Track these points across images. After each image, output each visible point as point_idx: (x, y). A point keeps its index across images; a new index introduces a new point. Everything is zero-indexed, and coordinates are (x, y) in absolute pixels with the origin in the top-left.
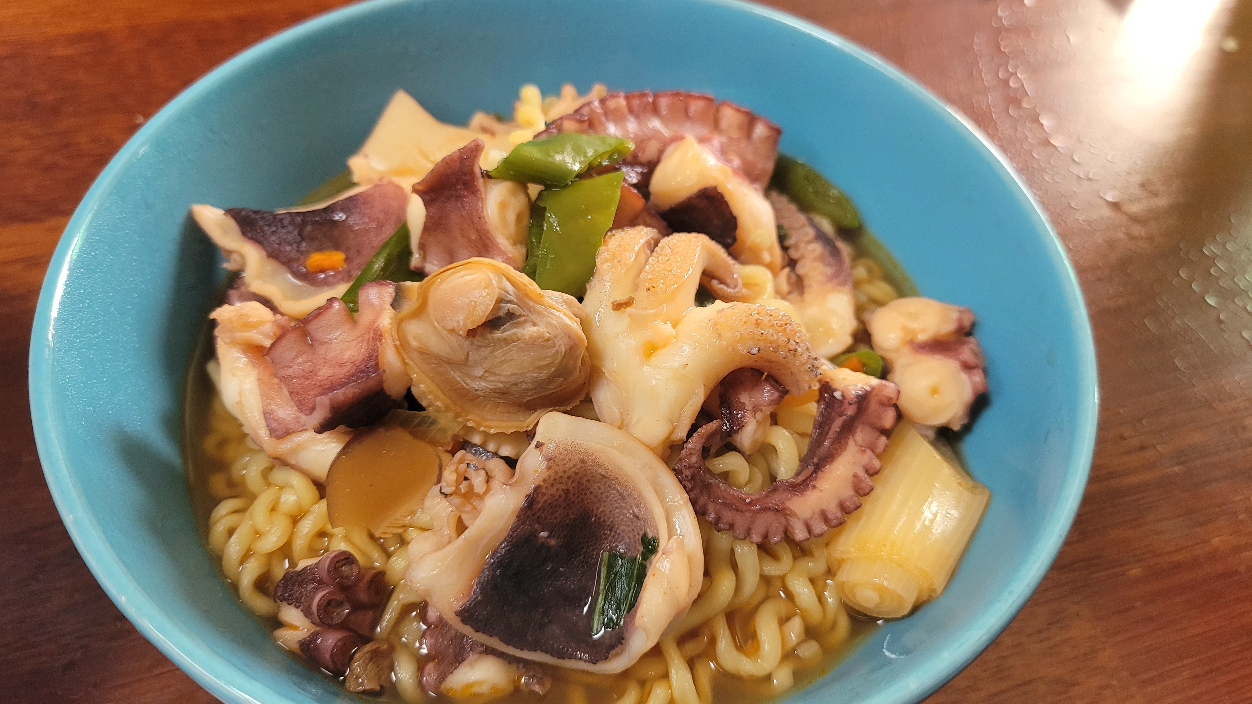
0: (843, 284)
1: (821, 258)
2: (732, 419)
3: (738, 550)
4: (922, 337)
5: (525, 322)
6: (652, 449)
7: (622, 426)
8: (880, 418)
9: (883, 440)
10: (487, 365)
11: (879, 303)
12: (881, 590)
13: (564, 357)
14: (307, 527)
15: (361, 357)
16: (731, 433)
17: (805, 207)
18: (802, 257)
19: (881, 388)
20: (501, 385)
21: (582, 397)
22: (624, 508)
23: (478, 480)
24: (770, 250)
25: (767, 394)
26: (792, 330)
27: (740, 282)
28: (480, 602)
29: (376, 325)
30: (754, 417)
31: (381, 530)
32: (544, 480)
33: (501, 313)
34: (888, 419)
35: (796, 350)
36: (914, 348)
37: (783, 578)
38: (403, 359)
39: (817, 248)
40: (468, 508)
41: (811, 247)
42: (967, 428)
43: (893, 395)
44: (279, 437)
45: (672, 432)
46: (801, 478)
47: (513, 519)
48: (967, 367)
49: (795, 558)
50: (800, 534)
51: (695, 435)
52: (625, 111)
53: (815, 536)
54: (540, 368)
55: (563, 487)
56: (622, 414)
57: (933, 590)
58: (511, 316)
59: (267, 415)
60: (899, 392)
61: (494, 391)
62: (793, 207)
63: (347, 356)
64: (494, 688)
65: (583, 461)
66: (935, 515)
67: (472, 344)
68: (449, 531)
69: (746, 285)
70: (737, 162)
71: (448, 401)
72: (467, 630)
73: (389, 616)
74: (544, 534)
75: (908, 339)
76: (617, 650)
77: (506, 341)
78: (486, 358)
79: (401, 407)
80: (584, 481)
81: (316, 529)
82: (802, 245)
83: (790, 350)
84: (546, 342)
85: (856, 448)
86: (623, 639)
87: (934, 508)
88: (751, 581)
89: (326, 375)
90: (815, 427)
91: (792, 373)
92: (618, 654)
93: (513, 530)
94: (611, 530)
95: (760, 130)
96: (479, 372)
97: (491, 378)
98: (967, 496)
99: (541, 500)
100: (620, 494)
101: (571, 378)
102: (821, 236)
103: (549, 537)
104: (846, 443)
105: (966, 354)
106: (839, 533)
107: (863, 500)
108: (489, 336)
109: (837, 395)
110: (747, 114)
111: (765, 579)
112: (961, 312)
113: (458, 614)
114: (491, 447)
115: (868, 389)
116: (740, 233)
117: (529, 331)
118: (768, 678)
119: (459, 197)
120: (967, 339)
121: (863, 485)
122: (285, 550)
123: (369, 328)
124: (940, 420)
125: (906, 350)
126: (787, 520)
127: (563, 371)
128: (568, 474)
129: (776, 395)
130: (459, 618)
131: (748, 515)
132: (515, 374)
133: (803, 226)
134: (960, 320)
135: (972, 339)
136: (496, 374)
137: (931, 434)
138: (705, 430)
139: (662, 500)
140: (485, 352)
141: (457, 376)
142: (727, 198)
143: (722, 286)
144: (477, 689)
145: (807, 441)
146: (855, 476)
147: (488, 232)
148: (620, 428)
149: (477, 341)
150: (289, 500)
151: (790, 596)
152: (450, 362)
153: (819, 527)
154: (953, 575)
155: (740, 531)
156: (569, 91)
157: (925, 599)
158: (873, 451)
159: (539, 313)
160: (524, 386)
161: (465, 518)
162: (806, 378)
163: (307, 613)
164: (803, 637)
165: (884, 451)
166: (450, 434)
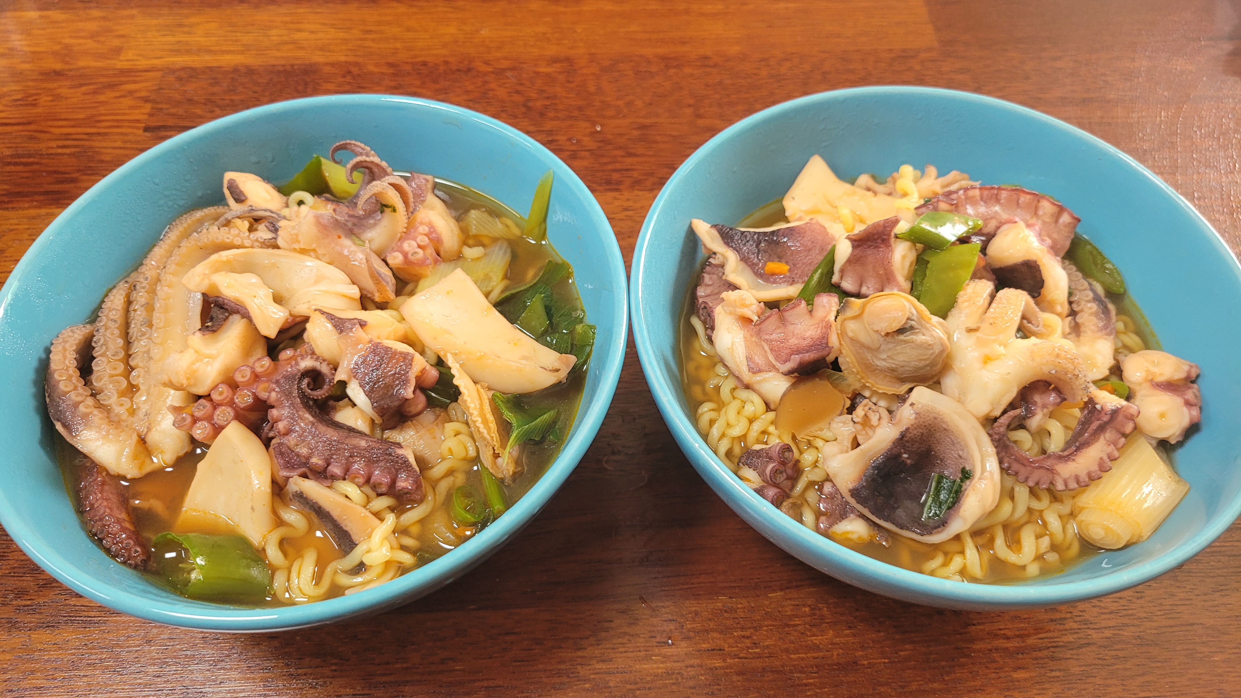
0: (1109, 334)
1: (1096, 314)
2: (1028, 410)
3: (1017, 489)
4: (1160, 379)
5: (918, 332)
6: (977, 419)
7: (960, 401)
8: (1123, 426)
9: (1123, 440)
10: (889, 354)
11: (1132, 351)
12: (1107, 529)
13: (936, 356)
14: (757, 427)
15: (817, 337)
16: (1025, 418)
17: (1087, 274)
18: (1082, 311)
19: (1128, 408)
20: (894, 366)
21: (935, 380)
22: (953, 450)
23: (874, 419)
24: (1062, 305)
25: (1052, 398)
26: (1078, 363)
27: (1041, 324)
28: (864, 487)
29: (827, 319)
30: (1042, 411)
31: (801, 436)
32: (912, 425)
33: (907, 326)
34: (1129, 427)
35: (1078, 376)
36: (1153, 385)
37: (1041, 512)
38: (840, 341)
39: (1094, 306)
40: (864, 432)
41: (1089, 305)
42: (1180, 444)
43: (1135, 413)
44: (754, 373)
45: (991, 411)
46: (1066, 453)
47: (891, 444)
48: (1188, 404)
49: (1051, 502)
50: (1060, 486)
51: (1006, 415)
52: (979, 198)
53: (1069, 490)
54: (921, 360)
55: (921, 431)
56: (960, 394)
57: (1141, 537)
58: (912, 328)
59: (749, 359)
60: (1139, 412)
61: (888, 368)
62: (1080, 275)
63: (808, 334)
64: (860, 538)
65: (935, 418)
66: (1150, 492)
67: (885, 340)
68: (848, 443)
69: (1044, 326)
70: (1049, 241)
71: (860, 370)
72: (852, 502)
73: (800, 486)
74: (905, 456)
75: (1150, 378)
76: (940, 529)
77: (905, 342)
78: (890, 349)
79: (828, 368)
80: (932, 430)
81: (762, 429)
82: (1083, 303)
83: (1074, 375)
84: (929, 346)
85: (1104, 442)
86: (946, 523)
87: (1150, 488)
88: (1021, 509)
89: (794, 343)
90: (1078, 424)
91: (1072, 389)
92: (939, 532)
93: (889, 450)
94: (942, 461)
95: (1065, 218)
96: (884, 356)
97: (889, 361)
98: (1173, 485)
99: (909, 435)
100: (952, 441)
101: (935, 368)
102: (1097, 299)
103: (907, 458)
104: (1099, 438)
105: (1190, 395)
106: (1084, 491)
107: (1103, 474)
108: (896, 338)
109: (1098, 407)
110: (1059, 206)
111: (1030, 510)
112: (1191, 367)
113: (850, 491)
114: (874, 400)
115: (1119, 407)
116: (1044, 291)
117: (920, 338)
118: (1024, 567)
119: (877, 247)
120: (1191, 385)
121: (1105, 465)
122: (743, 438)
123: (822, 320)
124: (1162, 435)
125: (1147, 385)
126: (1053, 477)
127: (932, 364)
128: (925, 424)
129: (1059, 400)
130: (850, 493)
131: (1028, 468)
132: (904, 361)
133: (1085, 290)
134: (1189, 373)
135: (1195, 386)
136: (893, 359)
137: (1154, 443)
138: (1012, 413)
139: (980, 449)
140: (891, 346)
141: (869, 356)
142: (1042, 268)
143: (1029, 325)
144: (850, 536)
145: (1070, 433)
146: (1101, 458)
147: (892, 271)
148: (959, 401)
149: (889, 339)
150: (749, 409)
151: (1045, 524)
152: (868, 348)
153: (1073, 485)
154: (1156, 530)
155: (1021, 477)
156: (932, 171)
157: (1134, 541)
158: (1115, 446)
159: (927, 329)
160: (907, 368)
161: (860, 439)
162: (1081, 393)
163: (761, 474)
164: (1049, 549)
165: (1123, 447)
166: (853, 388)
